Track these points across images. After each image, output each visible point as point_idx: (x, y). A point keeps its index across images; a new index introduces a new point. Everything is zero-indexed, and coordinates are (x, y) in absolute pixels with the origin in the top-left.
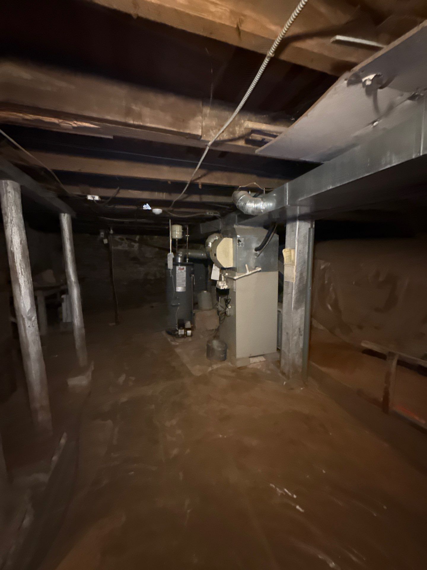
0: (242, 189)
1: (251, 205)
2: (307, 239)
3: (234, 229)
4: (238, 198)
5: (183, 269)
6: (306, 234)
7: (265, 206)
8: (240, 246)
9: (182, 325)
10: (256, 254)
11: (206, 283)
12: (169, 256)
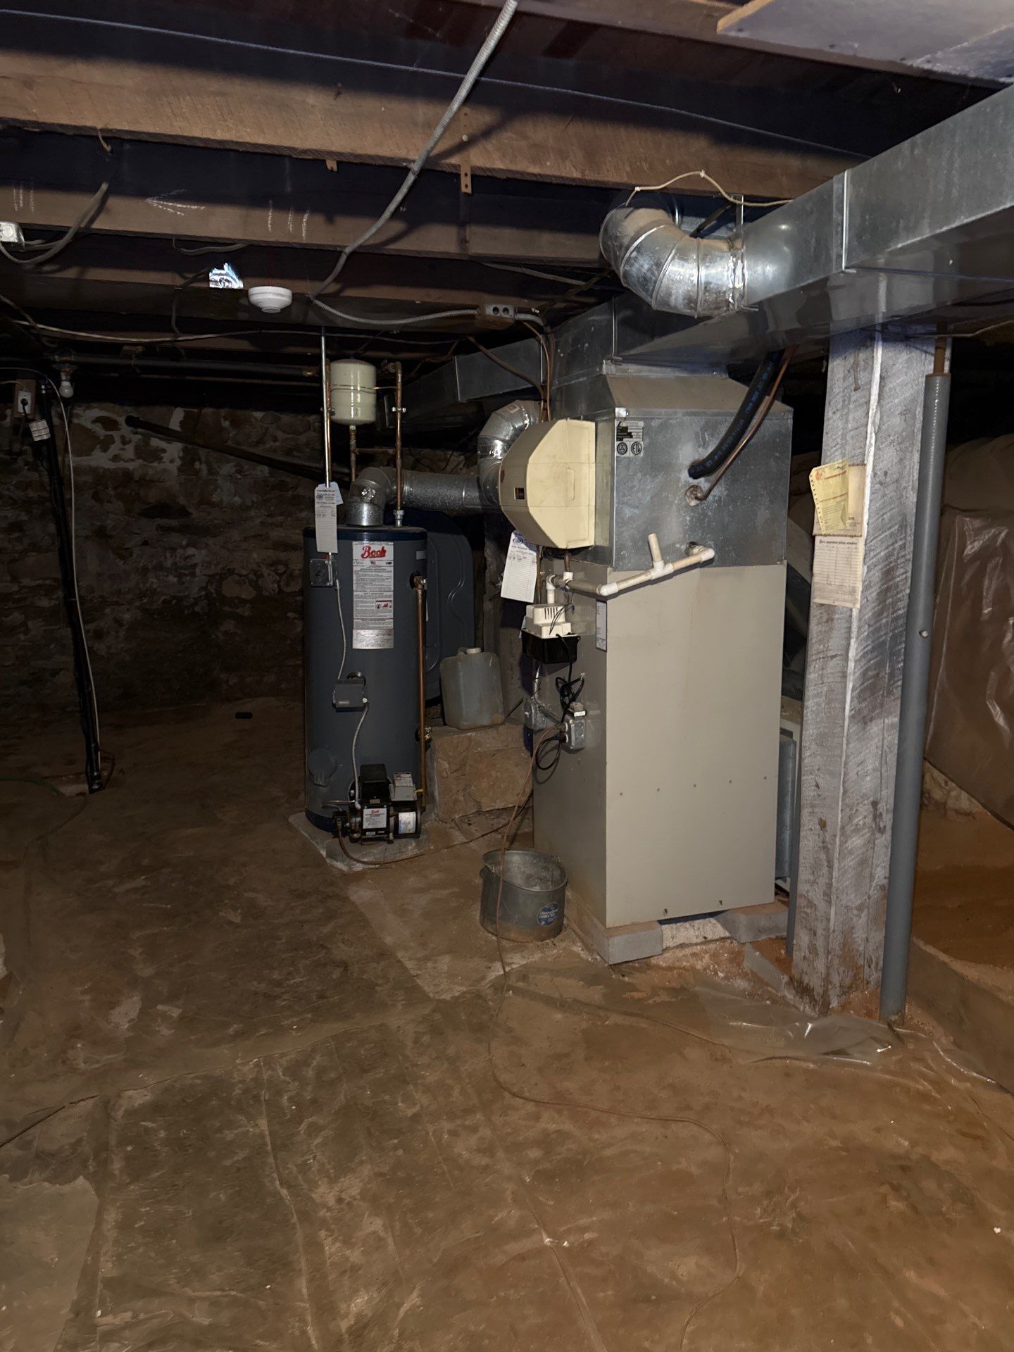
0: (647, 200)
1: (682, 270)
2: (919, 425)
3: (603, 379)
4: (626, 241)
5: (383, 553)
6: (914, 400)
7: (743, 275)
8: (629, 454)
9: (376, 791)
10: (695, 488)
11: (478, 615)
12: (320, 497)
